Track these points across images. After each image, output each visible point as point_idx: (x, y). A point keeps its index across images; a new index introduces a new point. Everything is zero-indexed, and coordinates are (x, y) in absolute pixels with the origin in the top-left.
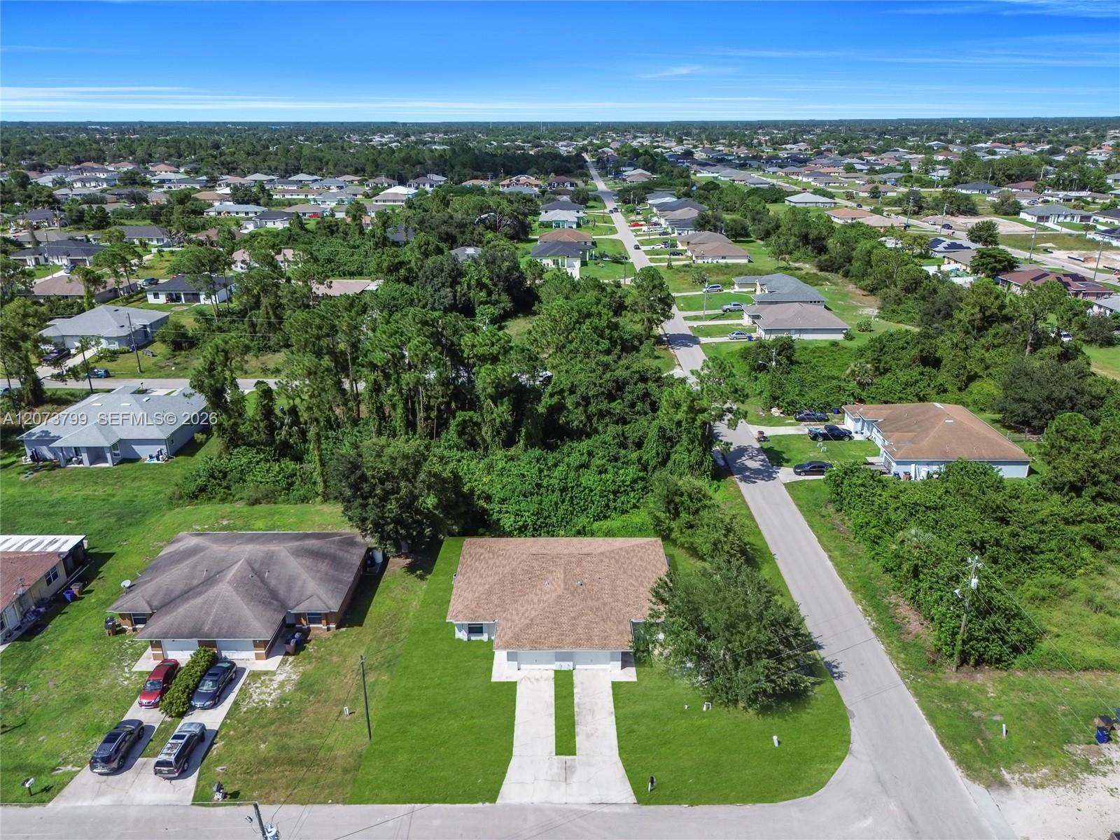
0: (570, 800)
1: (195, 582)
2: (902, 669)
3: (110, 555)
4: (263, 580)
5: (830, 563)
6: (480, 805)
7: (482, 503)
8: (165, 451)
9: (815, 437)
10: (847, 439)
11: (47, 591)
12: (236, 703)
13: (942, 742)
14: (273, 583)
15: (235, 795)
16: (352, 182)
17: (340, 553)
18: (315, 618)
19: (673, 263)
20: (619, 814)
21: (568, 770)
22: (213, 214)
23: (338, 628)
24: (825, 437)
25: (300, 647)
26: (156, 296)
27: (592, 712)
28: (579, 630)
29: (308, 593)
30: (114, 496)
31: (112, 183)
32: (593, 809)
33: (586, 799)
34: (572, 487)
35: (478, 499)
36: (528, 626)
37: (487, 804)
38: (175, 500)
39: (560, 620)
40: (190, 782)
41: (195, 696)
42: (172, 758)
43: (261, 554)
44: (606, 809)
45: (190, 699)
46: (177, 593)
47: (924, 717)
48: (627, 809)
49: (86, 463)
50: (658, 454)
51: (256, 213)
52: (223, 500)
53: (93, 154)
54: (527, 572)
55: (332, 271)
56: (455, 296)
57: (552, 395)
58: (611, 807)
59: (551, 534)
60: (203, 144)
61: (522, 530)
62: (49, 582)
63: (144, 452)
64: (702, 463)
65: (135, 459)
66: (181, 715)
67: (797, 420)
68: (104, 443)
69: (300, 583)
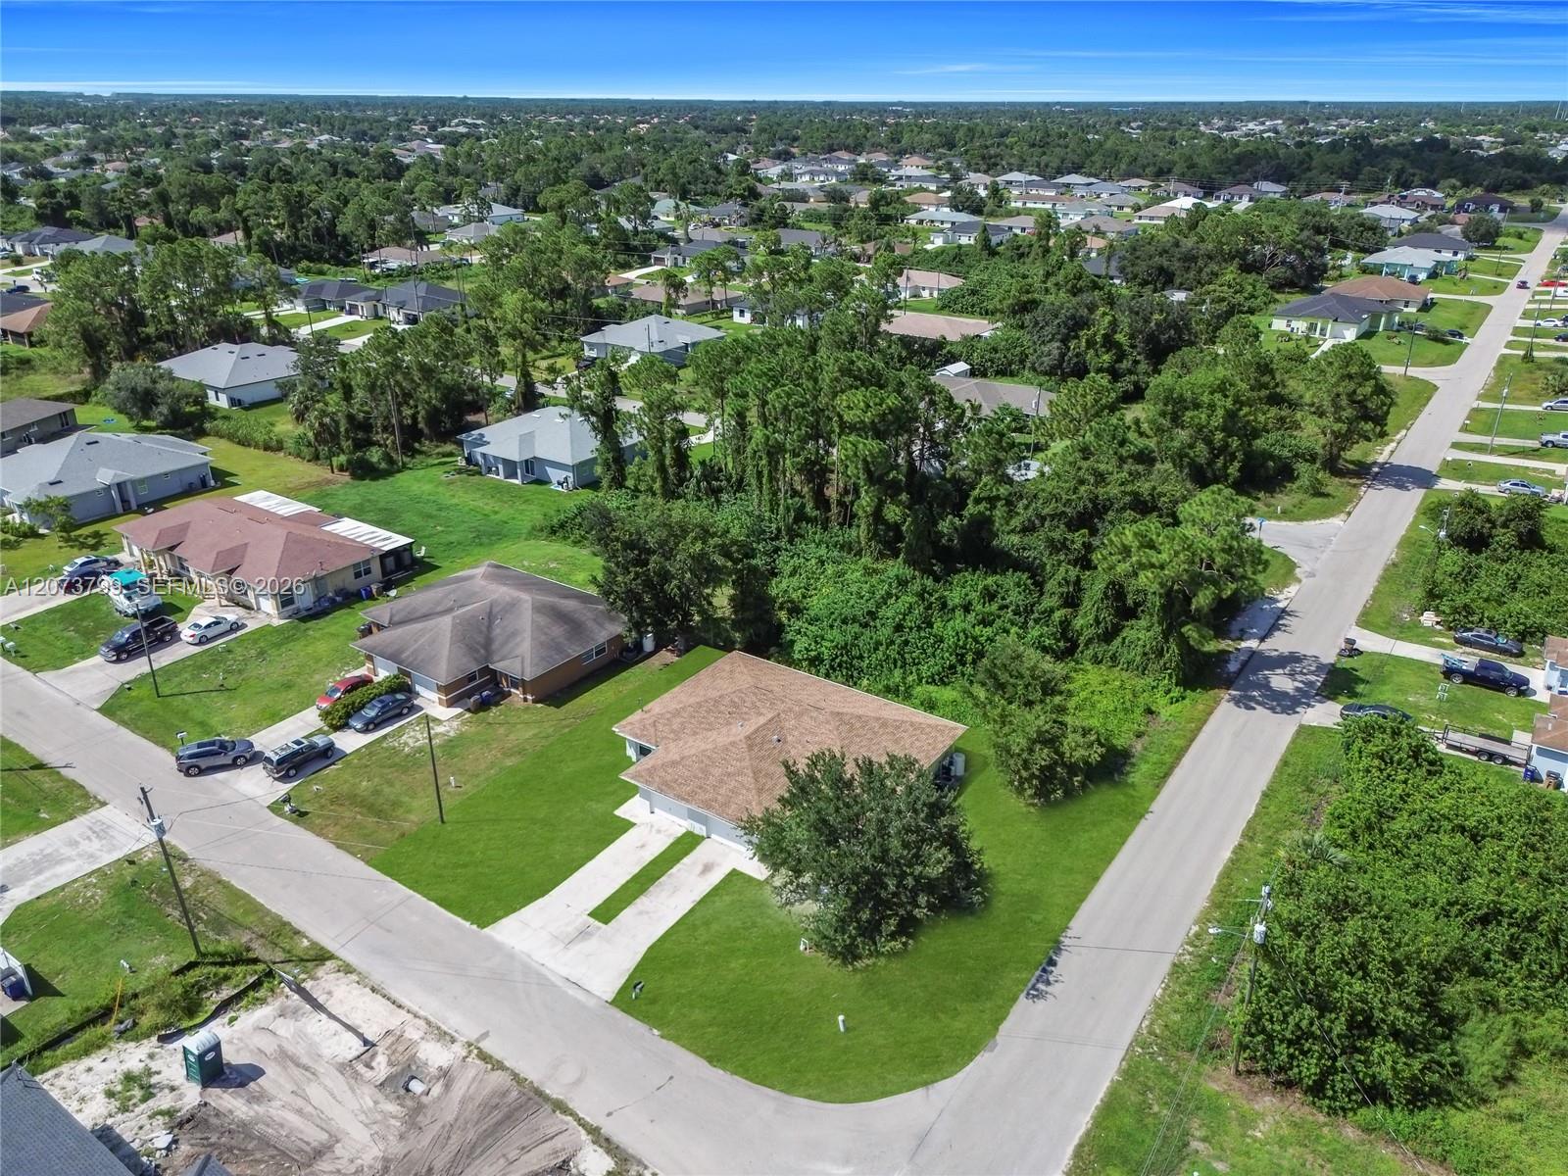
0: (551, 964)
1: (439, 609)
2: (1151, 1033)
3: (438, 567)
4: (490, 627)
5: (1227, 854)
6: (467, 924)
7: (783, 615)
8: (571, 480)
9: (1449, 672)
10: (1513, 694)
11: (351, 583)
12: (385, 737)
13: (1081, 1146)
14: (497, 631)
15: (302, 814)
16: (1139, 189)
17: (590, 624)
18: (515, 684)
19: (1535, 354)
20: (579, 1002)
21: (584, 934)
22: (913, 222)
23: (535, 701)
24: (1469, 678)
25: (484, 705)
26: (742, 313)
27: (676, 889)
28: (723, 791)
29: (518, 652)
30: (496, 513)
31: (843, 178)
32: (560, 983)
33: (564, 972)
34: (911, 629)
35: (781, 608)
36: (674, 764)
37: (475, 927)
38: (535, 532)
39: (712, 770)
40: (284, 788)
41: (357, 715)
42: (275, 758)
43: (508, 599)
44: (572, 991)
45: (348, 716)
46: (418, 614)
47: (1098, 1102)
48: (591, 1003)
49: (501, 477)
50: (1097, 622)
51: (953, 223)
52: (576, 543)
53: (850, 141)
54: (733, 703)
55: (973, 306)
56: (1062, 355)
57: (978, 501)
58: (580, 992)
59: (851, 680)
60: (986, 131)
61: (814, 663)
62: (358, 575)
63: (555, 475)
64: (1160, 654)
65: (542, 481)
66: (336, 728)
67: (1457, 641)
68: (515, 457)
69: (518, 639)
